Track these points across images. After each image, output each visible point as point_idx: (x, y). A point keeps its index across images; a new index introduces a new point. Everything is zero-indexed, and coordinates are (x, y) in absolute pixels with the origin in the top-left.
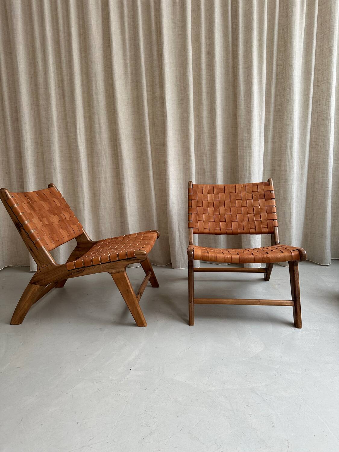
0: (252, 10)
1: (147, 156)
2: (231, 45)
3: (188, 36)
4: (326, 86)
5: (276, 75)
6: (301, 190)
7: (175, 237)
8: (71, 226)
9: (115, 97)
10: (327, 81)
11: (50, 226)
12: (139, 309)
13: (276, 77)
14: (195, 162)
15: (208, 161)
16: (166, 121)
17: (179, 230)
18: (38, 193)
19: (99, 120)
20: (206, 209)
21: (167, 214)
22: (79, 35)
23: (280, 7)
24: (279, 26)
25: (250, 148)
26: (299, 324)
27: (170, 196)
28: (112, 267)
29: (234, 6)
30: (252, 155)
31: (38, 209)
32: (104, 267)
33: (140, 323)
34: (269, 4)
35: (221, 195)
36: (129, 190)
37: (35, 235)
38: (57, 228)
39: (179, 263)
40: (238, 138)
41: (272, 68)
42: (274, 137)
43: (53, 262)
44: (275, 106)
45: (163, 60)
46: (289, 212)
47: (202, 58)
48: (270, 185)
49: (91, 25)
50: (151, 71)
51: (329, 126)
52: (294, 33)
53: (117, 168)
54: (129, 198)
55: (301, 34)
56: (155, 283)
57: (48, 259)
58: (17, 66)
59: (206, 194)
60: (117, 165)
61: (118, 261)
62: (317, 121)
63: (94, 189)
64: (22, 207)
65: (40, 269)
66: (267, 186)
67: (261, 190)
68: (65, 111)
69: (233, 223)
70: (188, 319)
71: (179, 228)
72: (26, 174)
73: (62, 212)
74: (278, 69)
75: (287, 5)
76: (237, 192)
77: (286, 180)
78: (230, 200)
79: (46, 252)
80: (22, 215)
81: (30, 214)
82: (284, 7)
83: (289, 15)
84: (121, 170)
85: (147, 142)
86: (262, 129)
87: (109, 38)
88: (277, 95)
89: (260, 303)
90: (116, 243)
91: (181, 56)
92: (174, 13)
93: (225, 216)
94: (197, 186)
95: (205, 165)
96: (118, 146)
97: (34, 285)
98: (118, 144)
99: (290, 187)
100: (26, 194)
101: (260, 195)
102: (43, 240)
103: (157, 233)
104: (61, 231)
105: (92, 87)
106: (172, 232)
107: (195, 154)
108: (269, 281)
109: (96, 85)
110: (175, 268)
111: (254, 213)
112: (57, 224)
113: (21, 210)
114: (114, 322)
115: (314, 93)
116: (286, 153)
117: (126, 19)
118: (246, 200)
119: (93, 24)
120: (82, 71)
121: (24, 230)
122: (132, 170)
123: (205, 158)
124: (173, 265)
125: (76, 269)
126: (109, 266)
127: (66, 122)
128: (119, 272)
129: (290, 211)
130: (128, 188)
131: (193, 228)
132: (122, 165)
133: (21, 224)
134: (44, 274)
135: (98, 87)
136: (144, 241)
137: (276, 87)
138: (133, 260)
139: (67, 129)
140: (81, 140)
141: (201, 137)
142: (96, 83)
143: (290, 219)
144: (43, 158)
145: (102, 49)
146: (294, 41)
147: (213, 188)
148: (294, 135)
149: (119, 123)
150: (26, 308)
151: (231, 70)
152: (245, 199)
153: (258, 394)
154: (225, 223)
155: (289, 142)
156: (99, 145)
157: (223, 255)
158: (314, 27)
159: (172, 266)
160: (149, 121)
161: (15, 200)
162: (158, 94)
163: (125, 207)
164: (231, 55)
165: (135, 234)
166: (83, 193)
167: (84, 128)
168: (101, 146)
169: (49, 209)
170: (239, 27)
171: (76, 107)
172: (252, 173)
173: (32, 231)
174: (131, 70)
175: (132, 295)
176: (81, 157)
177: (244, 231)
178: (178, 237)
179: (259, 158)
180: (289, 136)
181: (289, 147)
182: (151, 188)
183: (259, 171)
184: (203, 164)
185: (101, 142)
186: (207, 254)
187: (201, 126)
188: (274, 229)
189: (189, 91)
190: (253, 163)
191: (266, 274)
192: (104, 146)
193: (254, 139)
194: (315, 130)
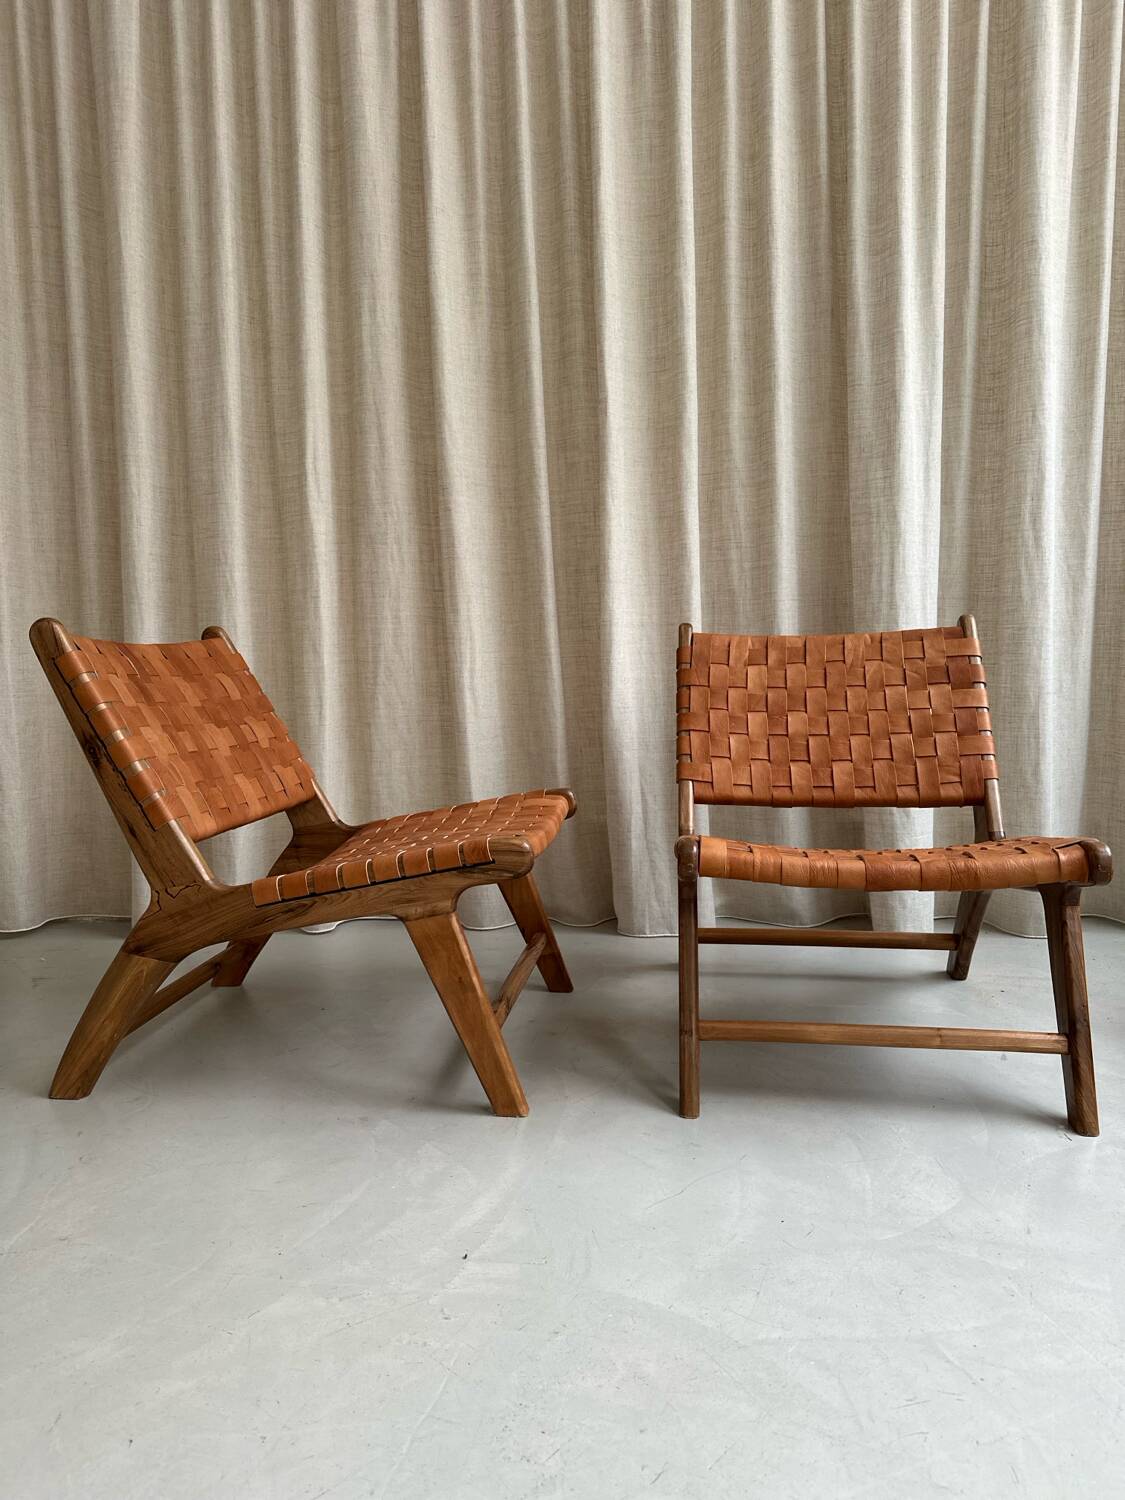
0: (897, 62)
1: (538, 547)
2: (824, 179)
3: (682, 148)
5: (981, 278)
6: (1074, 667)
7: (630, 822)
8: (274, 768)
9: (436, 349)
11: (201, 758)
12: (501, 1051)
13: (981, 282)
14: (702, 567)
15: (747, 565)
16: (604, 428)
17: (644, 801)
18: (166, 650)
19: (380, 427)
20: (739, 717)
21: (601, 745)
22: (322, 153)
23: (990, 53)
24: (988, 117)
25: (893, 516)
26: (1089, 1119)
27: (614, 681)
28: (412, 897)
29: (836, 55)
30: (898, 542)
31: (164, 700)
32: (380, 896)
33: (503, 1103)
34: (952, 45)
35: (791, 670)
36: (473, 662)
37: (147, 778)
38: (226, 768)
39: (643, 915)
40: (852, 485)
41: (966, 251)
42: (974, 484)
43: (206, 877)
44: (978, 381)
45: (598, 226)
46: (1032, 740)
47: (726, 222)
48: (965, 636)
49: (363, 117)
50: (556, 267)
52: (1040, 136)
53: (437, 588)
54: (473, 689)
55: (1066, 139)
56: (557, 978)
57: (188, 864)
58: (119, 252)
59: (740, 665)
60: (436, 578)
61: (429, 874)
63: (357, 660)
64: (107, 687)
65: (158, 902)
66: (956, 641)
67: (935, 654)
68: (268, 398)
69: (837, 768)
70: (678, 1096)
71: (643, 795)
72: (133, 603)
73: (246, 720)
74: (986, 256)
75: (1015, 47)
76: (849, 661)
78: (825, 687)
79: (184, 841)
80: (107, 711)
81: (136, 711)
82: (1003, 54)
83: (1021, 79)
84: (447, 593)
86: (933, 453)
87: (421, 161)
88: (984, 345)
89: (942, 1041)
90: (424, 829)
91: (655, 216)
92: (634, 78)
93: (808, 741)
94: (707, 639)
95: (736, 577)
96: (441, 513)
97: (137, 957)
98: (441, 508)
99: (1035, 652)
100: (126, 650)
101: (932, 669)
102: (173, 799)
103: (568, 798)
104: (240, 779)
105: (359, 316)
106: (621, 805)
107: (702, 541)
108: (965, 979)
109: (373, 311)
110: (629, 932)
111: (911, 732)
112: (226, 758)
113: (103, 693)
114: (413, 1099)
115: (1111, 334)
116: (1020, 535)
117: (478, 100)
118: (883, 686)
119: (368, 114)
120: (328, 270)
121: (111, 761)
122: (486, 595)
123: (734, 555)
124: (621, 924)
125: (283, 901)
126: (399, 892)
127: (272, 435)
128: (433, 914)
129: (1037, 737)
130: (472, 654)
131: (693, 781)
132: (452, 576)
133: (102, 742)
134: (171, 916)
135: (379, 319)
136: (525, 819)
137: (981, 316)
138: (484, 871)
139: (273, 456)
140: (319, 492)
141: (723, 484)
142: (375, 304)
143: (1037, 765)
144: (191, 554)
145: (396, 196)
146: (1041, 162)
147: (765, 647)
148: (1047, 476)
149: (447, 435)
150: (106, 1039)
151: (824, 260)
152: (878, 682)
153: (948, 1361)
154: (809, 766)
155: (1029, 498)
156: (378, 509)
157: (806, 861)
158: (1108, 115)
160: (548, 433)
161: (84, 659)
162: (579, 340)
163: (460, 717)
164: (824, 211)
165: (492, 801)
166: (320, 670)
167: (328, 454)
168: (385, 513)
169: (199, 704)
170: (852, 118)
171: (305, 384)
172: (899, 603)
173: (139, 766)
174: (491, 262)
175: (476, 997)
176: (317, 550)
177: (876, 796)
178: (640, 823)
179: (925, 554)
180: (1029, 477)
181: (1027, 518)
182: (548, 654)
183: (924, 596)
184: (727, 573)
185: (385, 501)
186: (749, 857)
187: (724, 448)
188: (986, 787)
189: (682, 328)
190: (904, 567)
191: (955, 953)
192: (395, 515)
193: (905, 486)
194: (1119, 462)
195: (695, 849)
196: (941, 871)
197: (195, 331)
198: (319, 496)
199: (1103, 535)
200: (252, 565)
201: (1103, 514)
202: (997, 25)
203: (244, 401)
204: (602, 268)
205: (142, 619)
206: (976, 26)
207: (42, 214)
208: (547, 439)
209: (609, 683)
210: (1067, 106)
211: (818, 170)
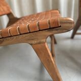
28: (33, 38)
32: (23, 38)
90: (32, 17)
126: (29, 37)
128: (40, 43)
138: (57, 30)
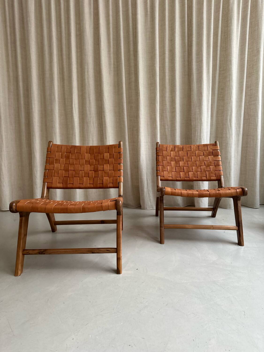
0: (203, 21)
1: (124, 125)
2: (187, 46)
3: (156, 38)
4: (255, 76)
6: (238, 152)
7: (144, 185)
9: (102, 81)
10: (256, 73)
13: (219, 69)
14: (160, 130)
15: (169, 129)
16: (139, 99)
19: (89, 98)
20: (169, 162)
22: (76, 36)
23: (222, 19)
24: (221, 33)
25: (201, 119)
26: (242, 243)
27: (141, 155)
29: (189, 18)
30: (202, 125)
34: (214, 17)
35: (180, 152)
39: (147, 205)
40: (192, 113)
41: (217, 63)
42: (217, 112)
44: (218, 91)
45: (138, 55)
46: (229, 167)
47: (166, 54)
48: (216, 145)
49: (86, 28)
50: (128, 63)
51: (258, 105)
52: (232, 38)
53: (101, 134)
55: (238, 38)
58: (30, 57)
59: (169, 151)
60: (101, 132)
62: (249, 102)
66: (214, 147)
67: (210, 149)
68: (64, 91)
69: (190, 173)
71: (147, 179)
74: (220, 63)
75: (227, 18)
76: (192, 150)
77: (227, 144)
78: (187, 156)
82: (225, 20)
83: (229, 25)
84: (104, 135)
85: (124, 114)
86: (209, 106)
87: (99, 38)
88: (220, 83)
89: (213, 228)
91: (150, 52)
92: (146, 22)
93: (184, 167)
94: (162, 145)
95: (167, 132)
96: (103, 117)
98: (103, 116)
99: (230, 149)
101: (209, 152)
105: (85, 73)
106: (142, 181)
107: (160, 124)
108: (215, 217)
109: (88, 72)
110: (144, 209)
111: (205, 165)
115: (246, 81)
116: (227, 124)
117: (111, 25)
118: (199, 156)
120: (77, 62)
123: (167, 127)
127: (64, 99)
129: (230, 167)
131: (160, 176)
132: (105, 131)
135: (89, 74)
137: (219, 76)
139: (65, 104)
140: (76, 112)
141: (164, 112)
142: (88, 70)
143: (230, 173)
144: (46, 125)
145: (93, 46)
146: (232, 44)
147: (175, 147)
148: (233, 111)
149: (104, 100)
151: (186, 63)
153: (218, 285)
154: (184, 173)
155: (229, 116)
156: (89, 116)
157: (186, 192)
158: (246, 34)
159: (142, 207)
162: (133, 79)
164: (187, 53)
167: (77, 104)
168: (90, 117)
170: (193, 33)
171: (72, 88)
172: (202, 138)
174: (114, 62)
176: (75, 125)
177: (198, 179)
178: (146, 185)
179: (207, 127)
180: (229, 112)
181: (229, 120)
182: (126, 148)
183: (207, 137)
184: (165, 131)
185: (90, 114)
186: (175, 191)
187: (165, 104)
188: (220, 177)
189: (156, 78)
190: (203, 130)
191: (213, 212)
192: (92, 117)
193: (204, 113)
194: (247, 108)
195: (164, 189)
196: (214, 194)
197: (47, 75)
198: (76, 113)
199: (244, 124)
200: (60, 128)
201: (244, 119)
202: (224, 13)
203: (58, 91)
204: (139, 64)
205: (36, 140)
206: (219, 14)
207: (11, 47)
208: (126, 101)
209: (140, 155)
210: (238, 32)
211: (185, 43)
